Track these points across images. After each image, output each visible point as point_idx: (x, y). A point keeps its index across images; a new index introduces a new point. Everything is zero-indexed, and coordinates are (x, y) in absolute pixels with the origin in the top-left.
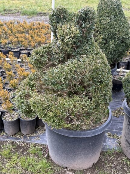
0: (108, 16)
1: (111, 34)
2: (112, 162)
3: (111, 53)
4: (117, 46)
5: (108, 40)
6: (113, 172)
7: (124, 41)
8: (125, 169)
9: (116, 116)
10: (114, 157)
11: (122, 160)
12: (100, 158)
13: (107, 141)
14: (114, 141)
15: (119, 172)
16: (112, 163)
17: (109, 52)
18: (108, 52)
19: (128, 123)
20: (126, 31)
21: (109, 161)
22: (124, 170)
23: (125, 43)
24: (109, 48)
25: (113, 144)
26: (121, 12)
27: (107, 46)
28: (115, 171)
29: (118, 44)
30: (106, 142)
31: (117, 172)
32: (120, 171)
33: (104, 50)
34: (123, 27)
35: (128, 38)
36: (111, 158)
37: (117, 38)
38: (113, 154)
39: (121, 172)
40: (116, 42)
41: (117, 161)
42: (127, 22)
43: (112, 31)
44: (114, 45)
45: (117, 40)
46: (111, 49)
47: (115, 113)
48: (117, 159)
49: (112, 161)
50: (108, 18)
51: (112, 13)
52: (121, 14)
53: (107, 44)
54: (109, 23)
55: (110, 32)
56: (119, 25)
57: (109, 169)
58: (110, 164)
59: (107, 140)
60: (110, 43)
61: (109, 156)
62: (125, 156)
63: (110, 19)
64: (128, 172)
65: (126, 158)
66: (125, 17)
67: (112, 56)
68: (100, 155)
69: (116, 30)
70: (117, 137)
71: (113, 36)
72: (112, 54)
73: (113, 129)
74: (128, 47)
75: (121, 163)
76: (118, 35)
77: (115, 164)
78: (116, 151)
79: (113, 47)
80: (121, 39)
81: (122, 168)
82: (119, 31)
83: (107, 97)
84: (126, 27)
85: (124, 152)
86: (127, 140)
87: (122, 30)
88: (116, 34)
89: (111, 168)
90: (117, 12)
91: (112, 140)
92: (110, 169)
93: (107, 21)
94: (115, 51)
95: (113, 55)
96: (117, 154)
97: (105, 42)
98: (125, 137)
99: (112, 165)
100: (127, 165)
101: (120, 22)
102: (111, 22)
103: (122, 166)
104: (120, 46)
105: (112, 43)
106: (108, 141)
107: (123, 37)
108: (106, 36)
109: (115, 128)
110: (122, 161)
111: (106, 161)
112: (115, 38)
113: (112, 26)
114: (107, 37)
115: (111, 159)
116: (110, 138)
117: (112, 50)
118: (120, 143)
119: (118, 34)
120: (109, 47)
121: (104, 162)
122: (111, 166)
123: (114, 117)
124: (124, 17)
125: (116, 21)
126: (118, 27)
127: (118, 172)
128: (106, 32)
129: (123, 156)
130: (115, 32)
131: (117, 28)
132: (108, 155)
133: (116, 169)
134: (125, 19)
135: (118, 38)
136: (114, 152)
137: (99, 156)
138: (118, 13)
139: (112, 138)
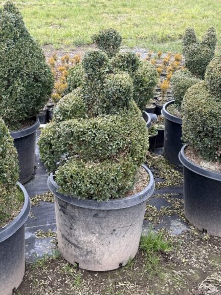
0: (3, 41)
1: (13, 70)
2: (45, 277)
3: (21, 100)
4: (30, 88)
5: (11, 79)
6: (49, 293)
7: (39, 79)
8: (66, 282)
9: (51, 201)
10: (48, 268)
11: (61, 269)
12: (24, 276)
13: (35, 246)
14: (48, 242)
15: (58, 290)
16: (45, 280)
17: (18, 100)
18: (16, 100)
19: (60, 208)
20: (38, 62)
21: (40, 278)
22: (66, 284)
23: (41, 81)
24: (16, 93)
25: (46, 247)
26: (25, 33)
27: (12, 90)
28: (51, 291)
29: (30, 85)
30: (33, 248)
31: (54, 291)
32: (59, 288)
33: (8, 96)
34: (32, 57)
35: (45, 74)
36: (44, 270)
37: (25, 74)
38: (46, 264)
39: (61, 289)
40: (26, 83)
41: (53, 273)
42: (37, 49)
43: (13, 65)
44: (23, 86)
45: (25, 78)
46: (18, 94)
47: (48, 196)
48: (54, 269)
49: (46, 275)
50: (4, 44)
51: (8, 35)
52: (25, 36)
53: (11, 87)
54: (6, 51)
55: (11, 66)
56: (24, 54)
57: (41, 290)
58: (42, 282)
59: (36, 243)
60: (15, 84)
61: (41, 268)
62: (66, 261)
63: (8, 45)
64: (71, 285)
65: (66, 265)
66: (32, 41)
67: (25, 105)
68: (25, 271)
69: (20, 62)
70: (53, 234)
71: (18, 72)
72: (23, 101)
73: (46, 224)
74: (49, 87)
75: (61, 274)
76: (25, 70)
77: (50, 279)
78: (51, 258)
79: (21, 90)
80: (33, 77)
81: (62, 282)
82: (26, 63)
83: (5, 174)
84: (37, 57)
85: (64, 256)
86: (63, 236)
87: (31, 62)
88: (21, 68)
89: (44, 287)
90: (17, 33)
91: (44, 242)
92: (43, 289)
93: (3, 48)
94: (26, 96)
95: (25, 103)
96: (52, 261)
97: (5, 83)
98: (60, 231)
99: (47, 283)
100: (70, 275)
101: (26, 49)
102: (9, 50)
103: (62, 279)
104: (34, 87)
105: (19, 84)
106: (37, 245)
107: (34, 73)
108: (5, 74)
109: (48, 221)
110: (61, 271)
111: (36, 278)
112: (22, 75)
113: (12, 56)
114: (8, 76)
115: (44, 273)
116: (41, 239)
117: (21, 95)
118: (57, 243)
119: (25, 68)
120: (14, 90)
121: (32, 281)
122: (44, 285)
123: (48, 203)
124: (30, 40)
125: (17, 47)
126: (22, 57)
127: (56, 290)
128: (4, 67)
129: (63, 262)
130: (19, 65)
131: (21, 59)
132: (39, 268)
133: (52, 287)
134: (34, 44)
135: (27, 75)
136: (48, 259)
137: (24, 274)
138: (18, 35)
139: (44, 238)
